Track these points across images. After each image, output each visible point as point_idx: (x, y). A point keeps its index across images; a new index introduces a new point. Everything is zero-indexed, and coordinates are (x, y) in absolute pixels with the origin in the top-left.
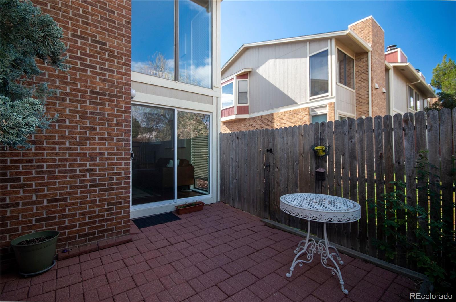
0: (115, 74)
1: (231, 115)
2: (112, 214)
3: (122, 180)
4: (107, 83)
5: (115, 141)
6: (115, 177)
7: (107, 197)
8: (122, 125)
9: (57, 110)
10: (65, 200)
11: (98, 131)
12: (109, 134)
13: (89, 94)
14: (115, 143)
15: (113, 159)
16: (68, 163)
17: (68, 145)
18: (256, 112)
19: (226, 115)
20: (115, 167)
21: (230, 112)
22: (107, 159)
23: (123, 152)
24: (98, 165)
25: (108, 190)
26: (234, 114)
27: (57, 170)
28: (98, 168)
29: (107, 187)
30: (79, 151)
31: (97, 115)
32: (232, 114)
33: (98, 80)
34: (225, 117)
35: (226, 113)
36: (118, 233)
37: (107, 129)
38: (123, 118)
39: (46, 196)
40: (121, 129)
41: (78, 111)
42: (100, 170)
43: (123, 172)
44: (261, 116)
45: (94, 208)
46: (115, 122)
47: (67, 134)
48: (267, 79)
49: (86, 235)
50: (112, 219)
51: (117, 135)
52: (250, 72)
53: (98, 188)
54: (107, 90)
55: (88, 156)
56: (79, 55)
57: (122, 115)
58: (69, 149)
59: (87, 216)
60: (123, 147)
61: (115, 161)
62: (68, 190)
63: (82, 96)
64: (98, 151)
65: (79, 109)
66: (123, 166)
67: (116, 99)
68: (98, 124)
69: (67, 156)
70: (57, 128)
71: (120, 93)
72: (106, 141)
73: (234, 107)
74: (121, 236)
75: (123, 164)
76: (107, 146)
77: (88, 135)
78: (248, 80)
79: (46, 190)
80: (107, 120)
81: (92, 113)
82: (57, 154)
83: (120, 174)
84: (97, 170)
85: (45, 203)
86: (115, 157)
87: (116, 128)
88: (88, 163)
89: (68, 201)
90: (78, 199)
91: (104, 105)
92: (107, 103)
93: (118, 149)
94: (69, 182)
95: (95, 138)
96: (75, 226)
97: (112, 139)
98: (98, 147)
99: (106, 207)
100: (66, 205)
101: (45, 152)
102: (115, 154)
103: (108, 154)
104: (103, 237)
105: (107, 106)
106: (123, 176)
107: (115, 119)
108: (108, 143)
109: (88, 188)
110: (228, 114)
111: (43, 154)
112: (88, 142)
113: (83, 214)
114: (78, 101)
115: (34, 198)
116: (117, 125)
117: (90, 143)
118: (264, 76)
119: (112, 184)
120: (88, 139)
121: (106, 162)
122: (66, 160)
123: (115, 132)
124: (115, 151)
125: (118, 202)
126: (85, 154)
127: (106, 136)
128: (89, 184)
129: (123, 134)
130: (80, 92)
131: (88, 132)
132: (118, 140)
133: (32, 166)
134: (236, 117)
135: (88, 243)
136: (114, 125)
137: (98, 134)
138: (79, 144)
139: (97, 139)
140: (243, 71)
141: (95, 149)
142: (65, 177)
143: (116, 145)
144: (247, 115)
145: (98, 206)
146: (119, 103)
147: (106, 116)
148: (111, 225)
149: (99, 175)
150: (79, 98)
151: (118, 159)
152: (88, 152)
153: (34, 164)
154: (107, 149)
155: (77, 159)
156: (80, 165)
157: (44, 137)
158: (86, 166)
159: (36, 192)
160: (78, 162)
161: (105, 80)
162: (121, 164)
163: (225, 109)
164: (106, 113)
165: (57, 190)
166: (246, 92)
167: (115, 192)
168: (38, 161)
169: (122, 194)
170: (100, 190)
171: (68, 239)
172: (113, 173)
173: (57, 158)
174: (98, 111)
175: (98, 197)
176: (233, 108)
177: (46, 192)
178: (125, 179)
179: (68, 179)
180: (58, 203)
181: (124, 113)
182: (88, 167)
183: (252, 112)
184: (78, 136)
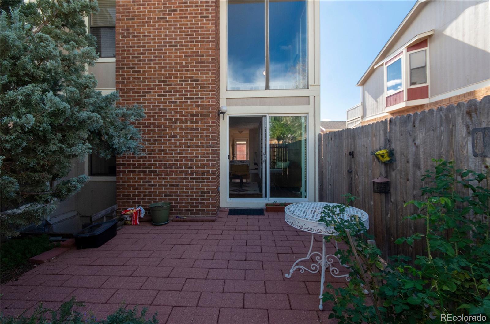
0: (205, 99)
1: (400, 103)
2: (203, 199)
3: (210, 176)
4: (200, 108)
5: (205, 148)
6: (205, 173)
7: (200, 187)
8: (209, 136)
9: (173, 130)
10: (177, 185)
11: (195, 141)
12: (201, 143)
13: (189, 117)
14: (205, 149)
15: (204, 161)
16: (178, 163)
17: (178, 151)
18: (442, 92)
19: (392, 103)
20: (205, 166)
21: (398, 99)
22: (200, 161)
23: (211, 156)
24: (195, 164)
25: (201, 182)
26: (403, 102)
27: (173, 166)
28: (195, 166)
29: (200, 180)
30: (184, 155)
31: (194, 130)
32: (401, 100)
33: (194, 106)
34: (391, 105)
35: (392, 100)
36: (208, 214)
37: (200, 140)
38: (210, 131)
39: (168, 182)
40: (209, 139)
41: (183, 129)
42: (196, 168)
43: (211, 170)
44: (450, 98)
45: (193, 193)
46: (205, 134)
47: (178, 144)
48: (461, 39)
49: (189, 210)
50: (204, 203)
51: (206, 143)
52: (430, 36)
53: (195, 180)
54: (200, 112)
55: (189, 158)
56: (184, 93)
57: (209, 129)
58: (179, 154)
59: (189, 198)
60: (211, 152)
61: (205, 162)
62: (179, 180)
63: (186, 119)
64: (195, 155)
65: (184, 128)
66: (211, 166)
67: (205, 117)
68: (195, 136)
69: (178, 159)
70: (173, 141)
71: (208, 113)
72: (200, 148)
73: (403, 91)
74: (209, 216)
75: (211, 164)
76: (200, 151)
77: (189, 145)
78: (427, 48)
79: (168, 178)
80: (200, 133)
81: (191, 130)
82: (173, 157)
83: (208, 171)
84: (195, 168)
85: (168, 186)
86: (205, 159)
87: (205, 138)
88: (189, 163)
89: (179, 187)
90: (184, 186)
91: (198, 123)
92: (200, 121)
93: (207, 154)
94: (179, 175)
95: (193, 146)
96: (182, 203)
97: (203, 147)
98: (195, 152)
99: (200, 194)
100: (178, 189)
101: (168, 156)
102: (205, 157)
103: (201, 157)
104: (198, 214)
105: (200, 124)
106: (211, 173)
107: (205, 132)
108: (201, 149)
109: (190, 180)
110: (396, 102)
111: (167, 157)
112: (189, 149)
113: (187, 196)
114: (183, 123)
115: (163, 183)
116: (206, 136)
117: (190, 150)
118: (455, 37)
119: (203, 178)
120: (189, 147)
121: (200, 163)
122: (177, 161)
123: (205, 141)
124: (205, 155)
125: (208, 192)
126: (187, 157)
127: (200, 145)
128: (190, 177)
129: (210, 142)
130: (184, 117)
131: (189, 142)
132: (207, 147)
133: (162, 164)
134: (406, 104)
135: (190, 215)
136: (204, 136)
137: (194, 143)
138: (184, 150)
139: (194, 147)
140: (416, 38)
141: (193, 154)
142: (177, 171)
143: (206, 150)
144: (428, 99)
145: (195, 192)
146: (207, 120)
147: (200, 131)
148: (203, 207)
149: (196, 171)
150: (184, 121)
151: (207, 161)
152: (189, 156)
153: (163, 162)
154: (200, 154)
155: (183, 160)
156: (185, 164)
157: (167, 147)
158: (188, 165)
159: (164, 179)
160: (184, 162)
161: (198, 106)
162: (209, 164)
163: (390, 96)
164: (199, 128)
165: (174, 179)
166: (425, 67)
167: (206, 184)
168: (165, 161)
169: (210, 186)
170: (197, 182)
171: (179, 210)
172: (204, 171)
173: (173, 159)
174: (195, 128)
175: (195, 186)
176: (402, 93)
177: (168, 180)
178: (212, 175)
179: (179, 173)
180: (174, 187)
181: (211, 127)
182: (189, 166)
183: (434, 94)
184: (184, 145)
